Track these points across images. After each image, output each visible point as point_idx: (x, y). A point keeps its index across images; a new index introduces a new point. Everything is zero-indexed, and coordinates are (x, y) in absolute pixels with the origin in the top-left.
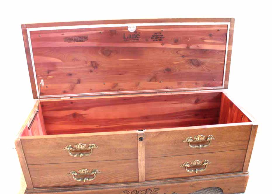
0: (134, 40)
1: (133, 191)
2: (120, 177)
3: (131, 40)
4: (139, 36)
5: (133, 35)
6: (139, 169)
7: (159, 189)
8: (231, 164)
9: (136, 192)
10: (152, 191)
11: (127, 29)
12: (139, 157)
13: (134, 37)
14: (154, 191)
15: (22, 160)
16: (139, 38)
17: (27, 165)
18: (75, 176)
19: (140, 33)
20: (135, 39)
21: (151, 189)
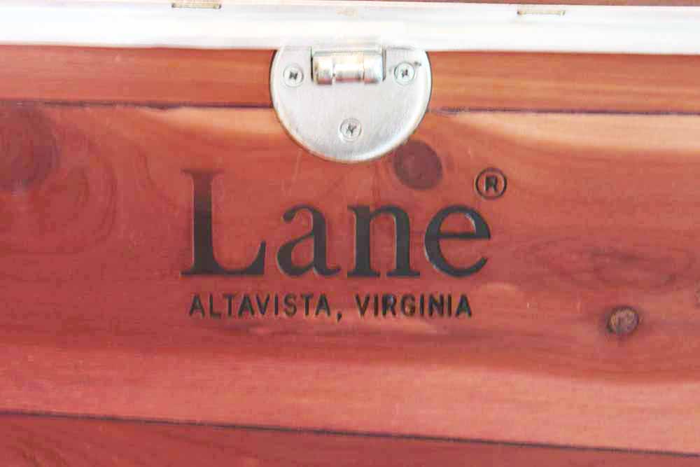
0: (385, 305)
3: (323, 304)
4: (484, 232)
5: (364, 216)
11: (269, 105)
13: (385, 249)
16: (477, 269)
19: (492, 181)
20: (400, 288)
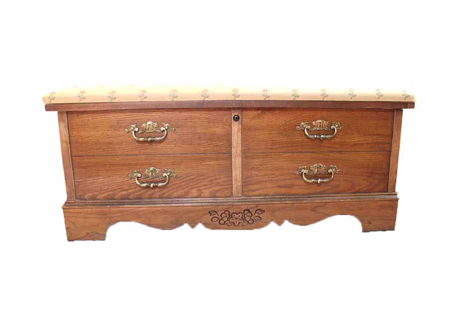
1: (224, 213)
2: (204, 185)
6: (233, 172)
7: (264, 212)
8: (369, 177)
9: (229, 214)
10: (253, 214)
12: (234, 150)
14: (256, 215)
15: (65, 146)
17: (71, 156)
18: (138, 177)
21: (251, 210)
